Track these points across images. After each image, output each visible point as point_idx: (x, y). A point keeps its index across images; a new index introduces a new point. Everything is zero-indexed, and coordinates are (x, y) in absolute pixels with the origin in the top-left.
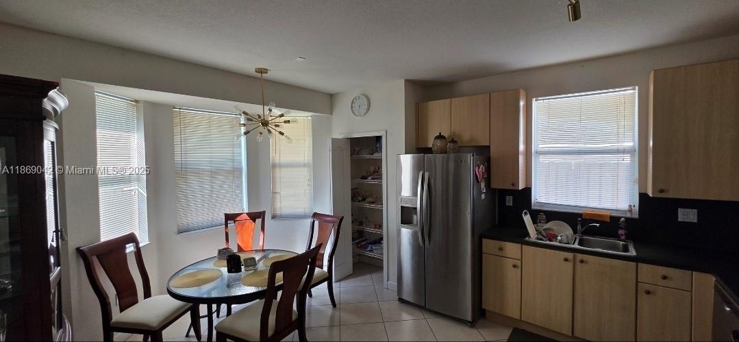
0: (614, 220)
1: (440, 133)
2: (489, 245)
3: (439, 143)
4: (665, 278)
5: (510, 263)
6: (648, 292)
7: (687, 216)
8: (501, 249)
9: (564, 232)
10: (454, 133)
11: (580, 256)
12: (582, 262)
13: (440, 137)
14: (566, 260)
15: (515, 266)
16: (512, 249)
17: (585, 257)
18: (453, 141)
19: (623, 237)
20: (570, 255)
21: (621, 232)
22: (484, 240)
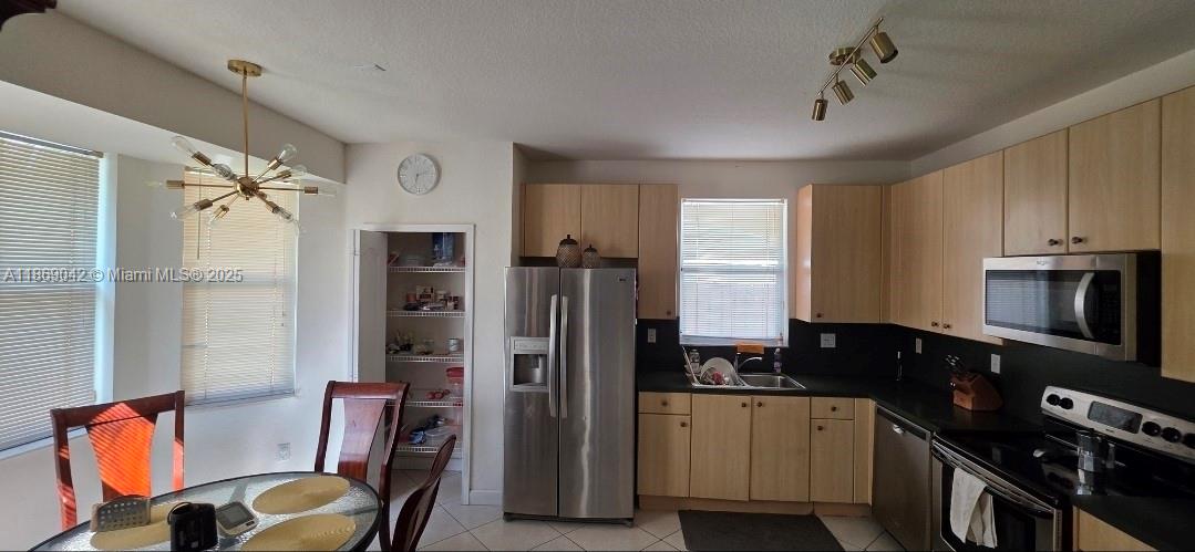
0: (769, 351)
1: (569, 236)
2: (649, 399)
3: (566, 249)
4: (834, 409)
5: (677, 420)
6: (820, 428)
7: (828, 341)
8: (665, 404)
9: (727, 370)
10: (585, 236)
11: (758, 398)
12: (760, 405)
13: (568, 241)
14: (744, 405)
15: (683, 425)
16: (678, 401)
17: (762, 398)
18: (591, 249)
19: (779, 371)
20: (746, 399)
21: (777, 364)
22: (640, 393)
